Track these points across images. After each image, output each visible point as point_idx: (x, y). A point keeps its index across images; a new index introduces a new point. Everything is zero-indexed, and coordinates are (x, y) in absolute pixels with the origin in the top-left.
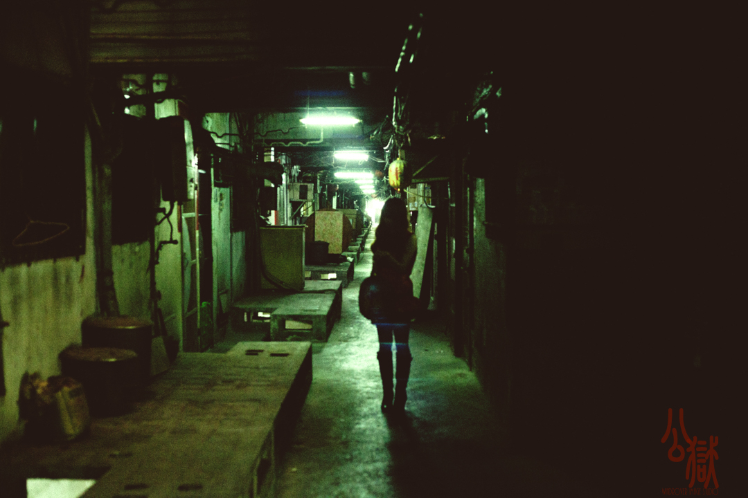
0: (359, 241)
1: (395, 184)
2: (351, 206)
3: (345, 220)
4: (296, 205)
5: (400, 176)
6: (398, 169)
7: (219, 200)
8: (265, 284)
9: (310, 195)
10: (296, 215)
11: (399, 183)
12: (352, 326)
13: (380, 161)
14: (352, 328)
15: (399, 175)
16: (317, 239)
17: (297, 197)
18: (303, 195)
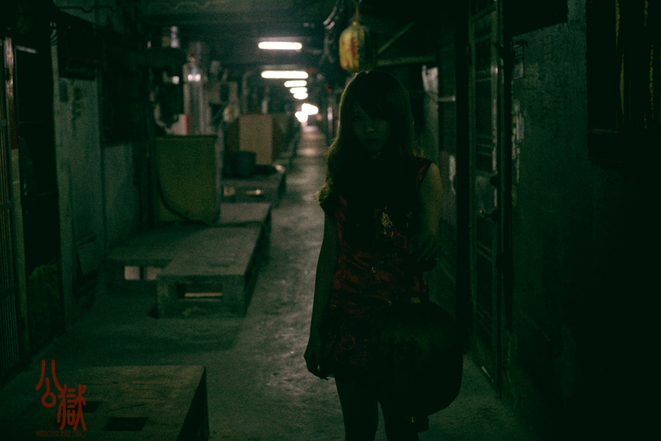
0: (291, 146)
1: (351, 65)
2: (282, 110)
3: (275, 126)
4: (216, 109)
5: (359, 51)
6: (356, 40)
7: (71, 99)
8: (165, 215)
9: (233, 96)
10: (217, 120)
11: (357, 63)
12: (284, 278)
13: (316, 52)
14: (284, 282)
15: (357, 49)
16: (242, 148)
17: (216, 99)
18: (225, 96)
